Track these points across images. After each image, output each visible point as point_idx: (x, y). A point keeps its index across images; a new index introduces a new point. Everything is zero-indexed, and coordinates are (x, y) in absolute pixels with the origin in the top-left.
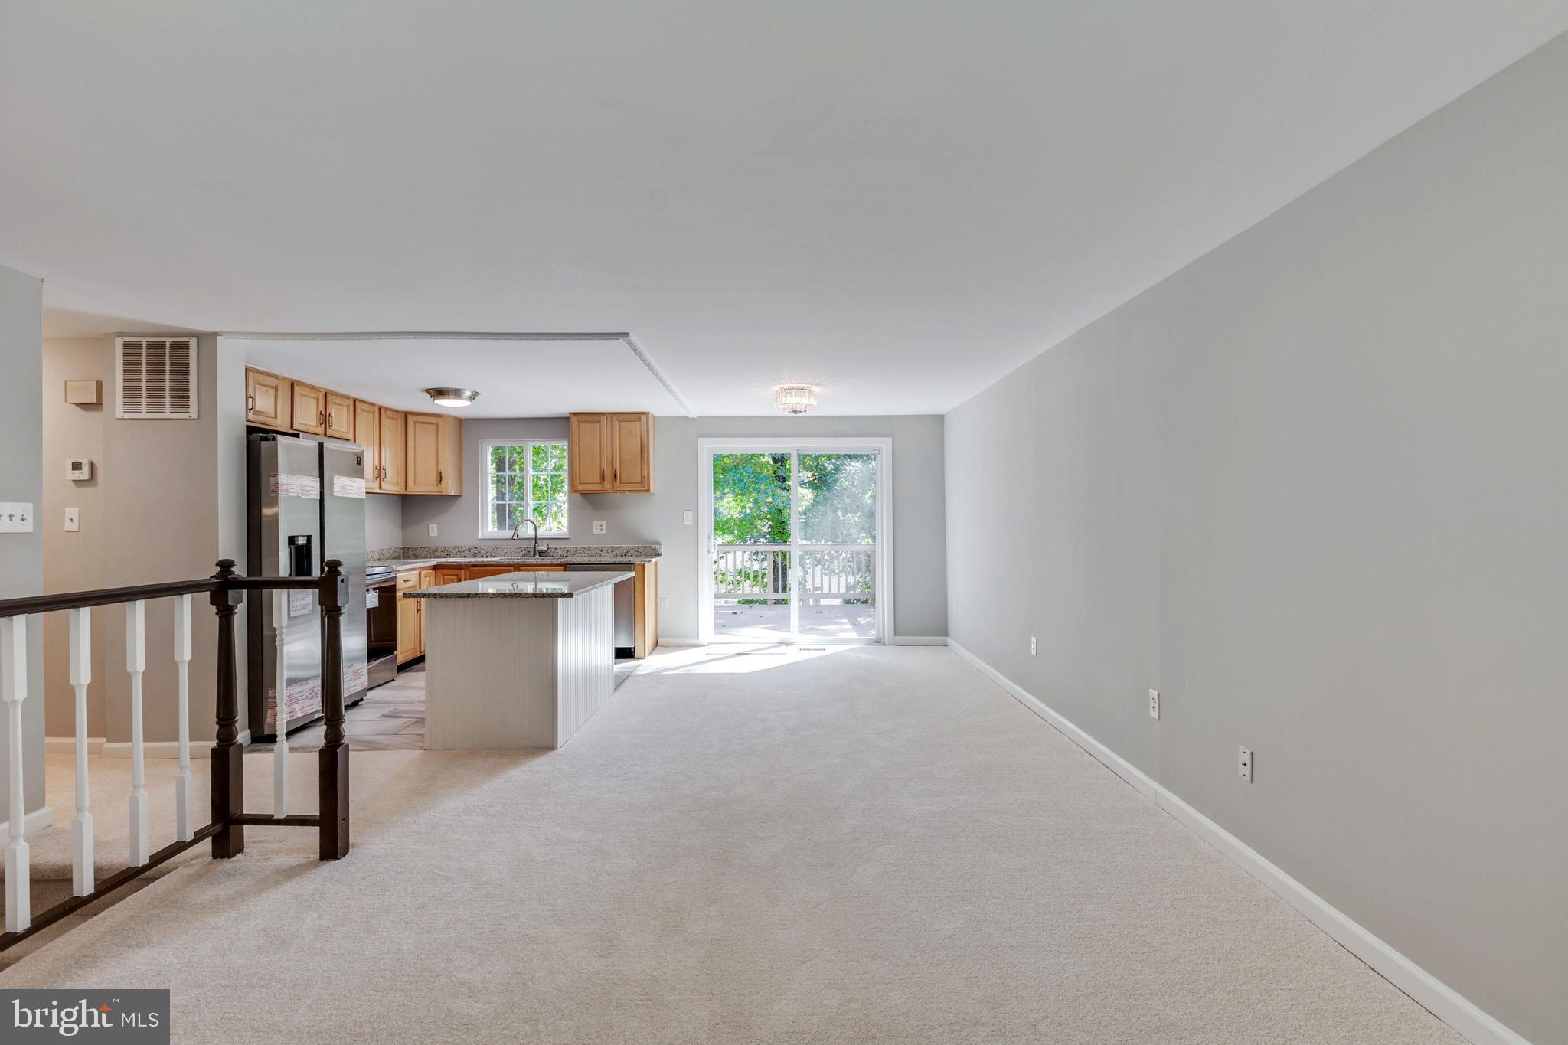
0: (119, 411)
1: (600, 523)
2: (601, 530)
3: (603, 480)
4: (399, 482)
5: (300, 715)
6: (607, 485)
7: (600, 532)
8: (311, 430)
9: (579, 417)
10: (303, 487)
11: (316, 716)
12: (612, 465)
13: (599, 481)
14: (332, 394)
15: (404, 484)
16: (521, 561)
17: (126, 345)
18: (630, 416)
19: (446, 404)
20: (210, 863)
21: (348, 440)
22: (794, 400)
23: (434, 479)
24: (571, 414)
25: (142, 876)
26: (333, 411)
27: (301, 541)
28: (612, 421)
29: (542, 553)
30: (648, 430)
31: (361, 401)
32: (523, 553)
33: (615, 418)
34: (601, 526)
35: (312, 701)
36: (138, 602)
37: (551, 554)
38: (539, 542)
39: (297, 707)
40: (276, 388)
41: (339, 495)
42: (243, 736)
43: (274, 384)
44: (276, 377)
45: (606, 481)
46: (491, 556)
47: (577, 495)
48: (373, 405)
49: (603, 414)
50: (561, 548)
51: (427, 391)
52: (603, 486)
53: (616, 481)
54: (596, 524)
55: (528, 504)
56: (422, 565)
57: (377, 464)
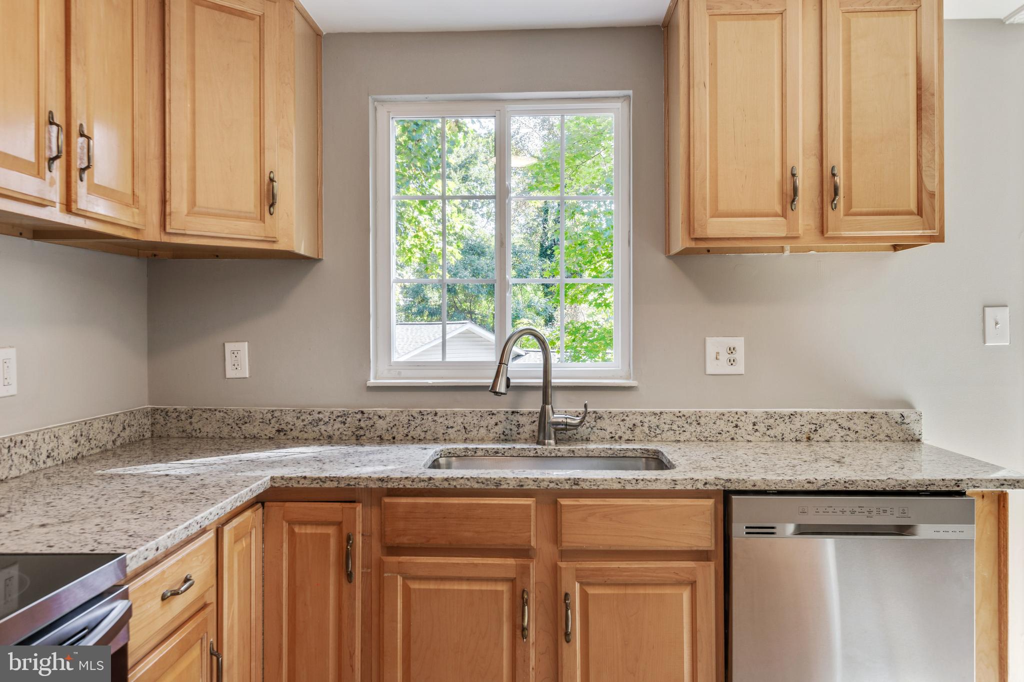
1: (728, 342)
2: (732, 362)
3: (790, 204)
4: (141, 201)
7: (726, 370)
12: (822, 155)
13: (778, 209)
15: (154, 209)
23: (247, 200)
32: (499, 429)
34: (732, 350)
38: (554, 397)
45: (799, 206)
53: (832, 206)
54: (714, 345)
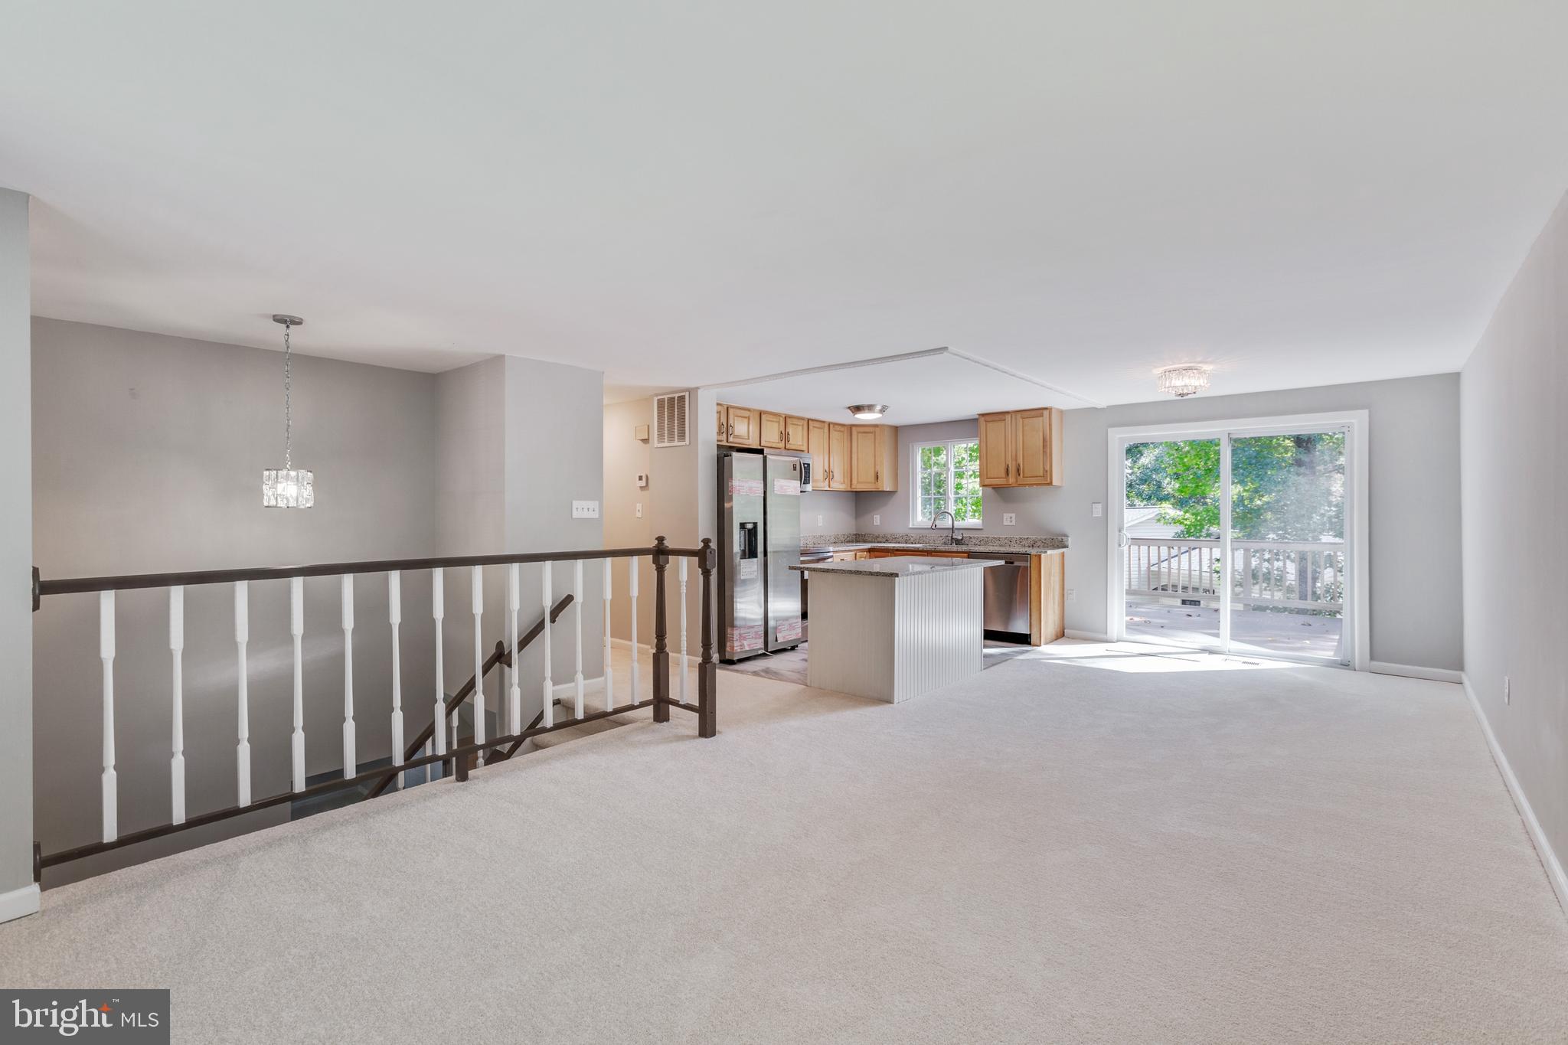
0: (656, 444)
1: (1011, 515)
2: (1011, 522)
3: (1008, 475)
4: (846, 480)
5: (747, 648)
6: (1011, 480)
7: (1009, 524)
8: (774, 445)
9: (988, 418)
10: (750, 489)
11: (760, 652)
12: (1016, 460)
13: (1004, 476)
14: (790, 417)
15: (849, 483)
16: (943, 548)
17: (659, 400)
18: (1033, 413)
19: (864, 417)
20: (652, 723)
21: (803, 451)
22: (1180, 382)
23: (872, 478)
24: (979, 415)
25: (609, 717)
26: (790, 430)
27: (750, 526)
28: (1016, 419)
29: (958, 542)
30: (1050, 425)
31: (813, 420)
32: (943, 541)
33: (1019, 415)
34: (1011, 518)
35: (757, 640)
36: (608, 559)
37: (967, 542)
38: (956, 532)
39: (745, 643)
40: (749, 418)
41: (779, 493)
42: (715, 657)
43: (747, 415)
44: (749, 410)
45: (1010, 475)
46: (919, 543)
47: (989, 490)
48: (824, 422)
49: (1008, 413)
50: (974, 538)
51: (849, 408)
52: (1008, 481)
53: (1019, 475)
54: (1006, 516)
55: (949, 498)
56: (857, 548)
57: (827, 468)
